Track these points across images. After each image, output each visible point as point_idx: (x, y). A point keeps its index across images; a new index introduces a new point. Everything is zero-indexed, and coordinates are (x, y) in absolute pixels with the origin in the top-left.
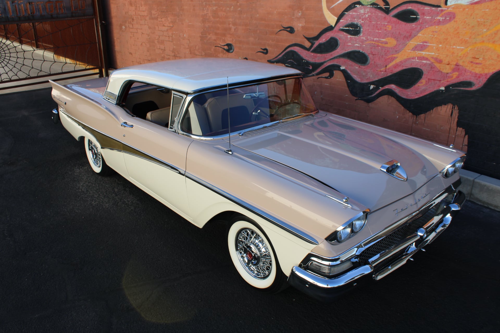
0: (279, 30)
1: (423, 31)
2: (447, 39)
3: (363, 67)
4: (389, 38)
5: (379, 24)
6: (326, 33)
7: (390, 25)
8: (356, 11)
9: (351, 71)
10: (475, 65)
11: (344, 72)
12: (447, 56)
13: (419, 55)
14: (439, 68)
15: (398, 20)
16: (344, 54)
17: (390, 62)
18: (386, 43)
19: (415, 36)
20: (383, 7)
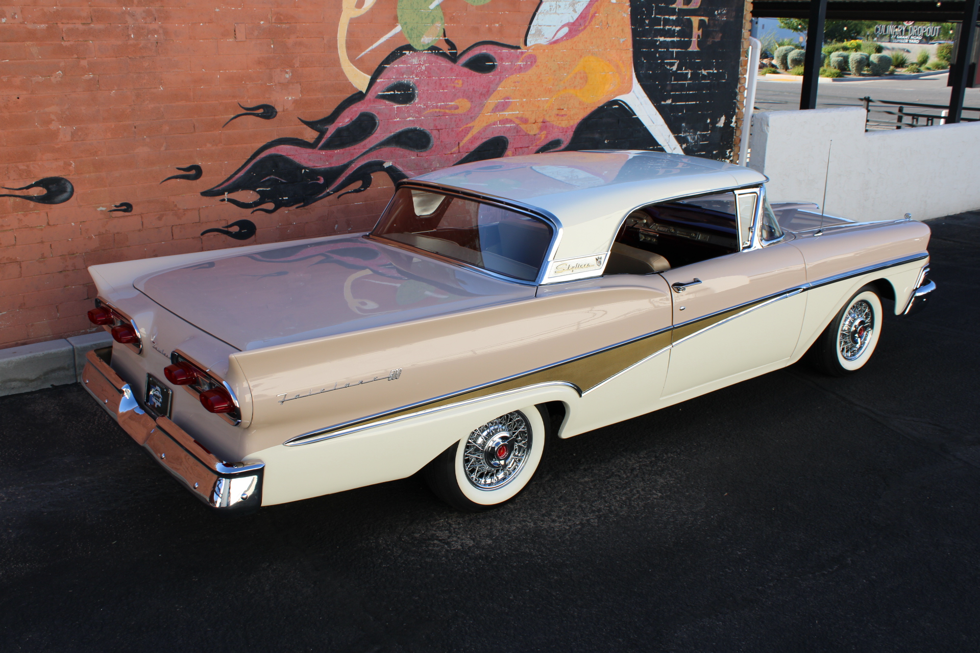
0: (232, 116)
1: (503, 83)
2: (530, 90)
3: (424, 154)
4: (460, 100)
5: (444, 79)
6: (351, 107)
7: (460, 79)
8: (404, 61)
9: (403, 166)
10: (561, 118)
11: (391, 171)
12: (533, 112)
13: (501, 118)
14: (526, 131)
15: (470, 71)
16: (388, 139)
17: (465, 136)
18: (457, 108)
19: (494, 91)
20: (448, 52)
